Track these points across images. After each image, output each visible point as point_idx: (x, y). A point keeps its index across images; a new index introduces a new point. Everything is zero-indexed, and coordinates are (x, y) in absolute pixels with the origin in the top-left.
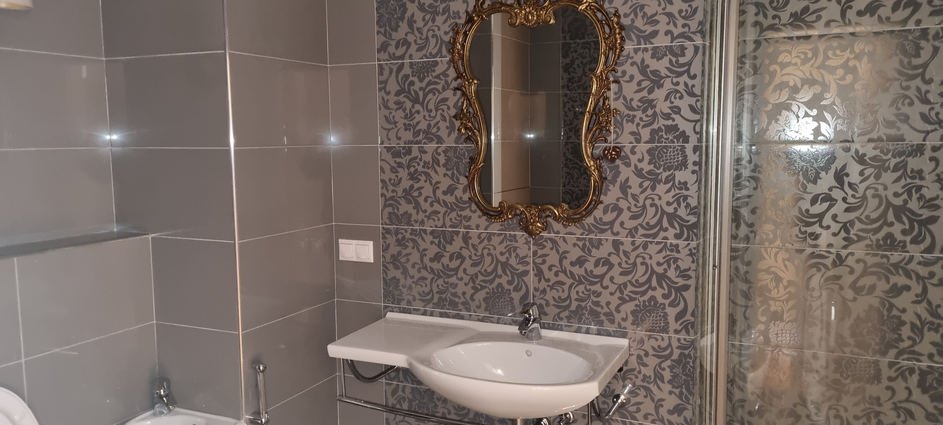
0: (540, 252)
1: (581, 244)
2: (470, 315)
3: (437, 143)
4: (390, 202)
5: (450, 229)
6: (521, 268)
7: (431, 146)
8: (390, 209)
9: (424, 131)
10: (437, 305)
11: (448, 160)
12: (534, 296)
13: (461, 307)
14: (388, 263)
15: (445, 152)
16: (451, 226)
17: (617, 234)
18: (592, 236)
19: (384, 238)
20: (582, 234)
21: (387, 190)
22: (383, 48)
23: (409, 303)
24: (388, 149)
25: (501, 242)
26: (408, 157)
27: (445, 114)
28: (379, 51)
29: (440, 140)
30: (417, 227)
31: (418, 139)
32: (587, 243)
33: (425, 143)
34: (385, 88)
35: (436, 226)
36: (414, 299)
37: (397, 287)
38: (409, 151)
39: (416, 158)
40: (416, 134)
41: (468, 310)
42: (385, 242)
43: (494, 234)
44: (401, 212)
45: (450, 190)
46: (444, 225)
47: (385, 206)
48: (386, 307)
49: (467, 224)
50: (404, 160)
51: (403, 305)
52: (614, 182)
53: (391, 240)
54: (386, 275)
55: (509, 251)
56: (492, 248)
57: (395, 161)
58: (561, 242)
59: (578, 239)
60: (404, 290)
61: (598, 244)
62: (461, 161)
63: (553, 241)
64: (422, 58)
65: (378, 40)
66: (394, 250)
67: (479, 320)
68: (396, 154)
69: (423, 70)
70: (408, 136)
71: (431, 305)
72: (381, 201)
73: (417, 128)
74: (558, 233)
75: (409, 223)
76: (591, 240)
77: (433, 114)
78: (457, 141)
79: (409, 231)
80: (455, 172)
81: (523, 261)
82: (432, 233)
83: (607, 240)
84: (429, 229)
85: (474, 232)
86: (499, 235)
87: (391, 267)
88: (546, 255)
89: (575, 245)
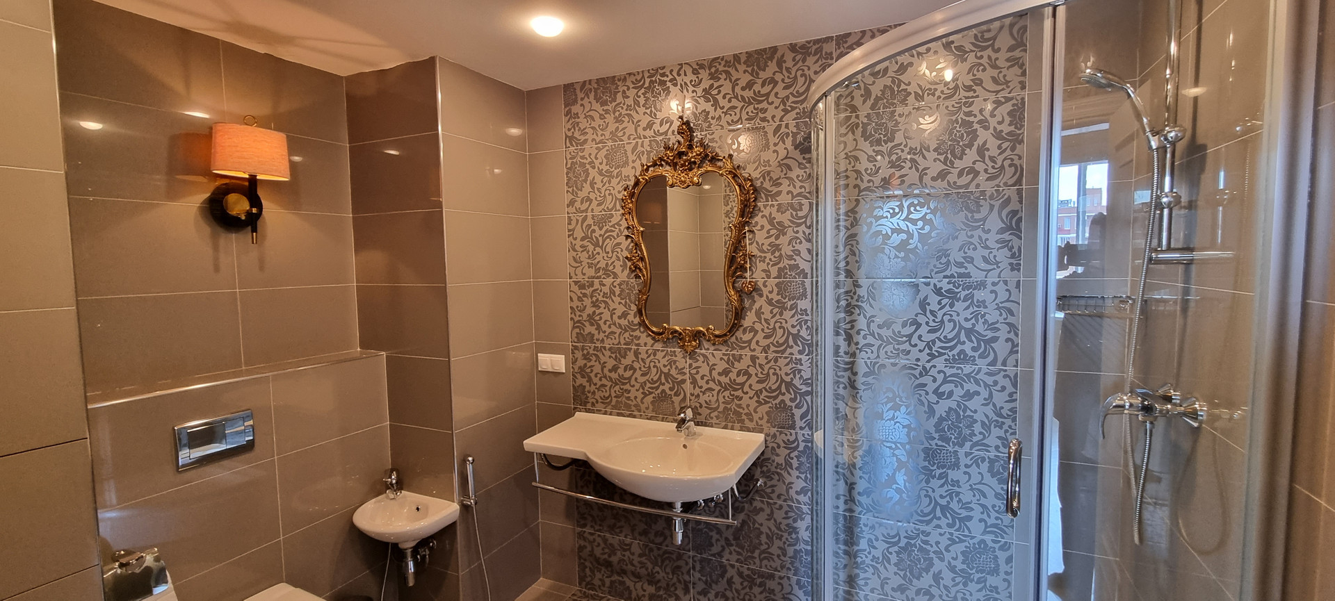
0: (694, 365)
1: (726, 358)
2: (641, 415)
3: (613, 278)
4: (578, 324)
5: (625, 347)
6: (680, 377)
7: (609, 281)
8: (577, 330)
9: (603, 269)
10: (615, 407)
11: (622, 291)
12: (690, 400)
13: (633, 408)
14: (576, 373)
15: (620, 285)
16: (624, 344)
17: (754, 350)
18: (734, 352)
19: (573, 353)
20: (727, 351)
21: (575, 315)
22: (572, 203)
23: (593, 404)
24: (576, 283)
25: (664, 357)
26: (591, 289)
27: (619, 255)
28: (568, 206)
29: (615, 276)
30: (599, 345)
31: (598, 274)
32: (731, 357)
33: (604, 278)
34: (573, 234)
35: (613, 344)
36: (597, 402)
37: (583, 393)
38: (592, 285)
39: (598, 289)
40: (598, 270)
41: (639, 411)
42: (574, 356)
43: (658, 350)
44: (586, 332)
45: (624, 315)
46: (619, 343)
47: (574, 328)
48: (575, 408)
49: (637, 342)
50: (588, 291)
51: (589, 406)
52: (751, 309)
53: (579, 354)
54: (575, 382)
55: (670, 364)
56: (656, 361)
57: (581, 293)
58: (710, 357)
59: (724, 354)
60: (589, 395)
61: (739, 359)
62: (632, 292)
63: (704, 356)
64: (601, 212)
65: (567, 198)
66: (581, 362)
67: (648, 419)
68: (582, 287)
69: (601, 222)
70: (591, 272)
71: (610, 407)
72: (570, 324)
73: (598, 267)
74: (708, 349)
75: (592, 342)
76: (733, 355)
77: (610, 255)
78: (628, 277)
79: (593, 348)
80: (627, 301)
81: (681, 372)
82: (610, 349)
83: (746, 355)
84: (608, 346)
85: (643, 349)
86: (663, 351)
87: (578, 376)
88: (700, 367)
89: (721, 359)
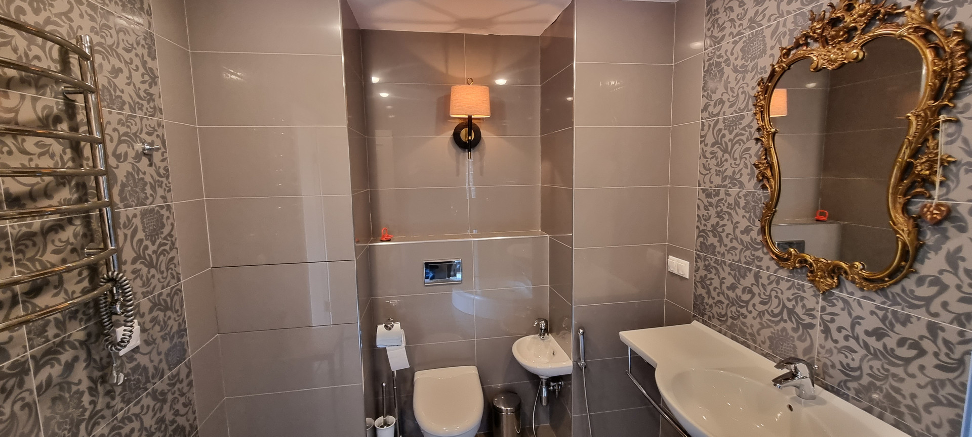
0: (829, 309)
1: (881, 313)
2: (756, 347)
3: (739, 188)
4: (702, 233)
5: (745, 266)
6: (807, 320)
7: (734, 191)
8: (701, 239)
9: (730, 177)
10: (730, 328)
11: (747, 203)
12: (819, 353)
13: (748, 337)
14: (698, 282)
15: (745, 196)
16: (745, 263)
18: (897, 309)
19: (696, 261)
20: (884, 303)
21: (701, 223)
22: (705, 109)
23: (710, 318)
24: (704, 191)
25: (789, 289)
26: (717, 198)
27: (747, 162)
28: (702, 111)
29: (742, 186)
30: (719, 258)
31: (725, 183)
32: (890, 315)
33: (730, 188)
34: (704, 141)
35: (733, 260)
36: (713, 317)
37: (702, 303)
38: (717, 194)
39: (722, 199)
40: (724, 179)
41: (755, 342)
42: (696, 265)
43: (783, 279)
44: (709, 243)
45: (747, 231)
46: (739, 261)
47: (699, 236)
48: (694, 316)
49: (758, 264)
50: (714, 200)
51: (706, 318)
53: (701, 264)
54: (696, 290)
55: (796, 298)
56: (779, 291)
57: (707, 201)
58: (854, 305)
59: (878, 307)
60: (707, 307)
61: (906, 321)
62: (758, 206)
63: (845, 301)
64: (732, 114)
65: (702, 102)
66: (702, 273)
67: (762, 354)
68: (709, 195)
69: (731, 124)
70: (718, 180)
71: (725, 326)
72: (696, 231)
73: (725, 174)
74: (852, 294)
75: (713, 254)
76: (894, 313)
77: (738, 162)
78: (755, 187)
79: (714, 260)
80: (752, 214)
82: (730, 265)
83: (919, 319)
84: (728, 262)
85: (764, 273)
86: (788, 281)
87: (699, 285)
88: (836, 315)
89: (872, 313)
